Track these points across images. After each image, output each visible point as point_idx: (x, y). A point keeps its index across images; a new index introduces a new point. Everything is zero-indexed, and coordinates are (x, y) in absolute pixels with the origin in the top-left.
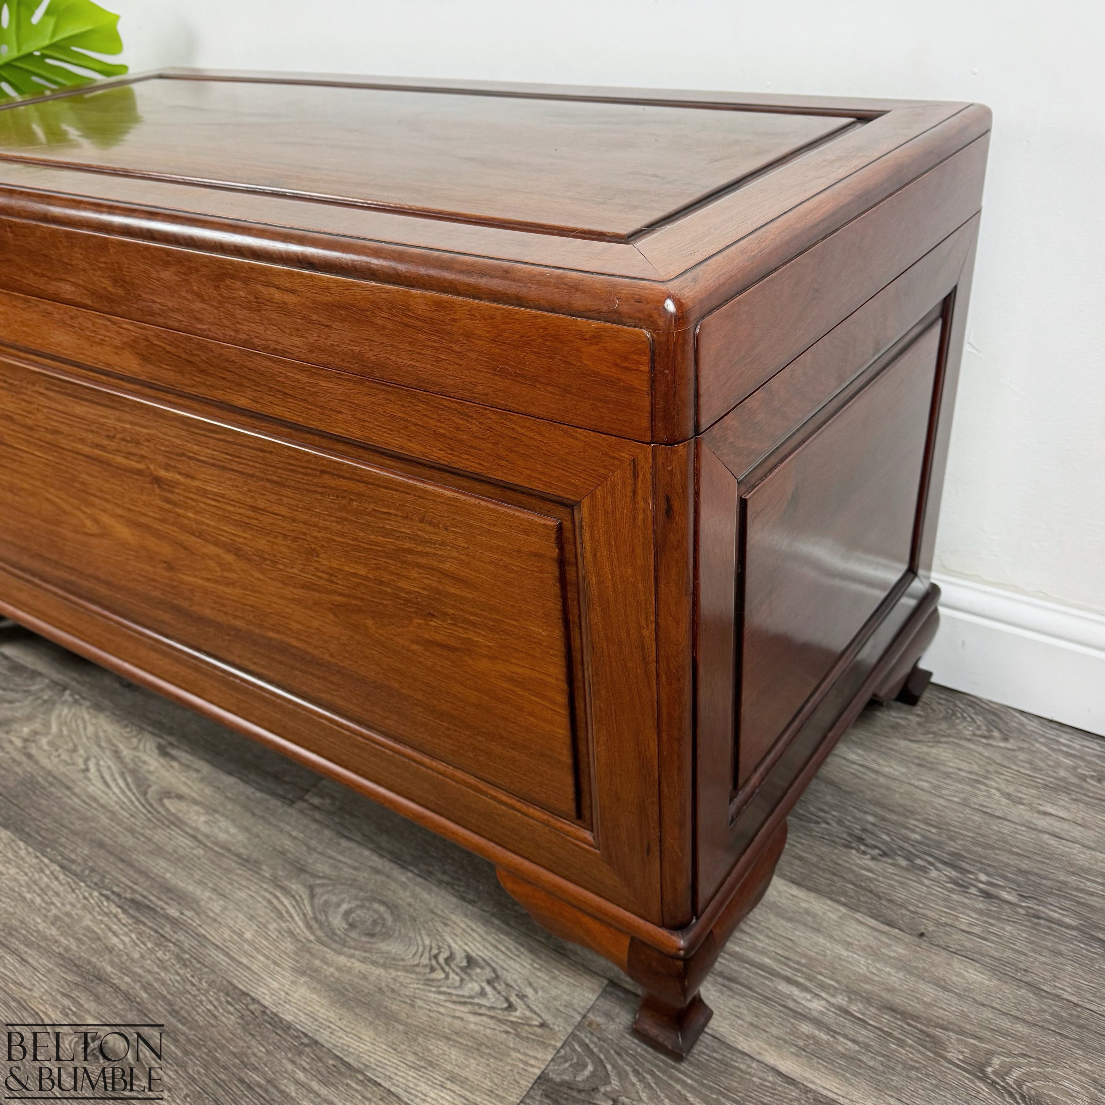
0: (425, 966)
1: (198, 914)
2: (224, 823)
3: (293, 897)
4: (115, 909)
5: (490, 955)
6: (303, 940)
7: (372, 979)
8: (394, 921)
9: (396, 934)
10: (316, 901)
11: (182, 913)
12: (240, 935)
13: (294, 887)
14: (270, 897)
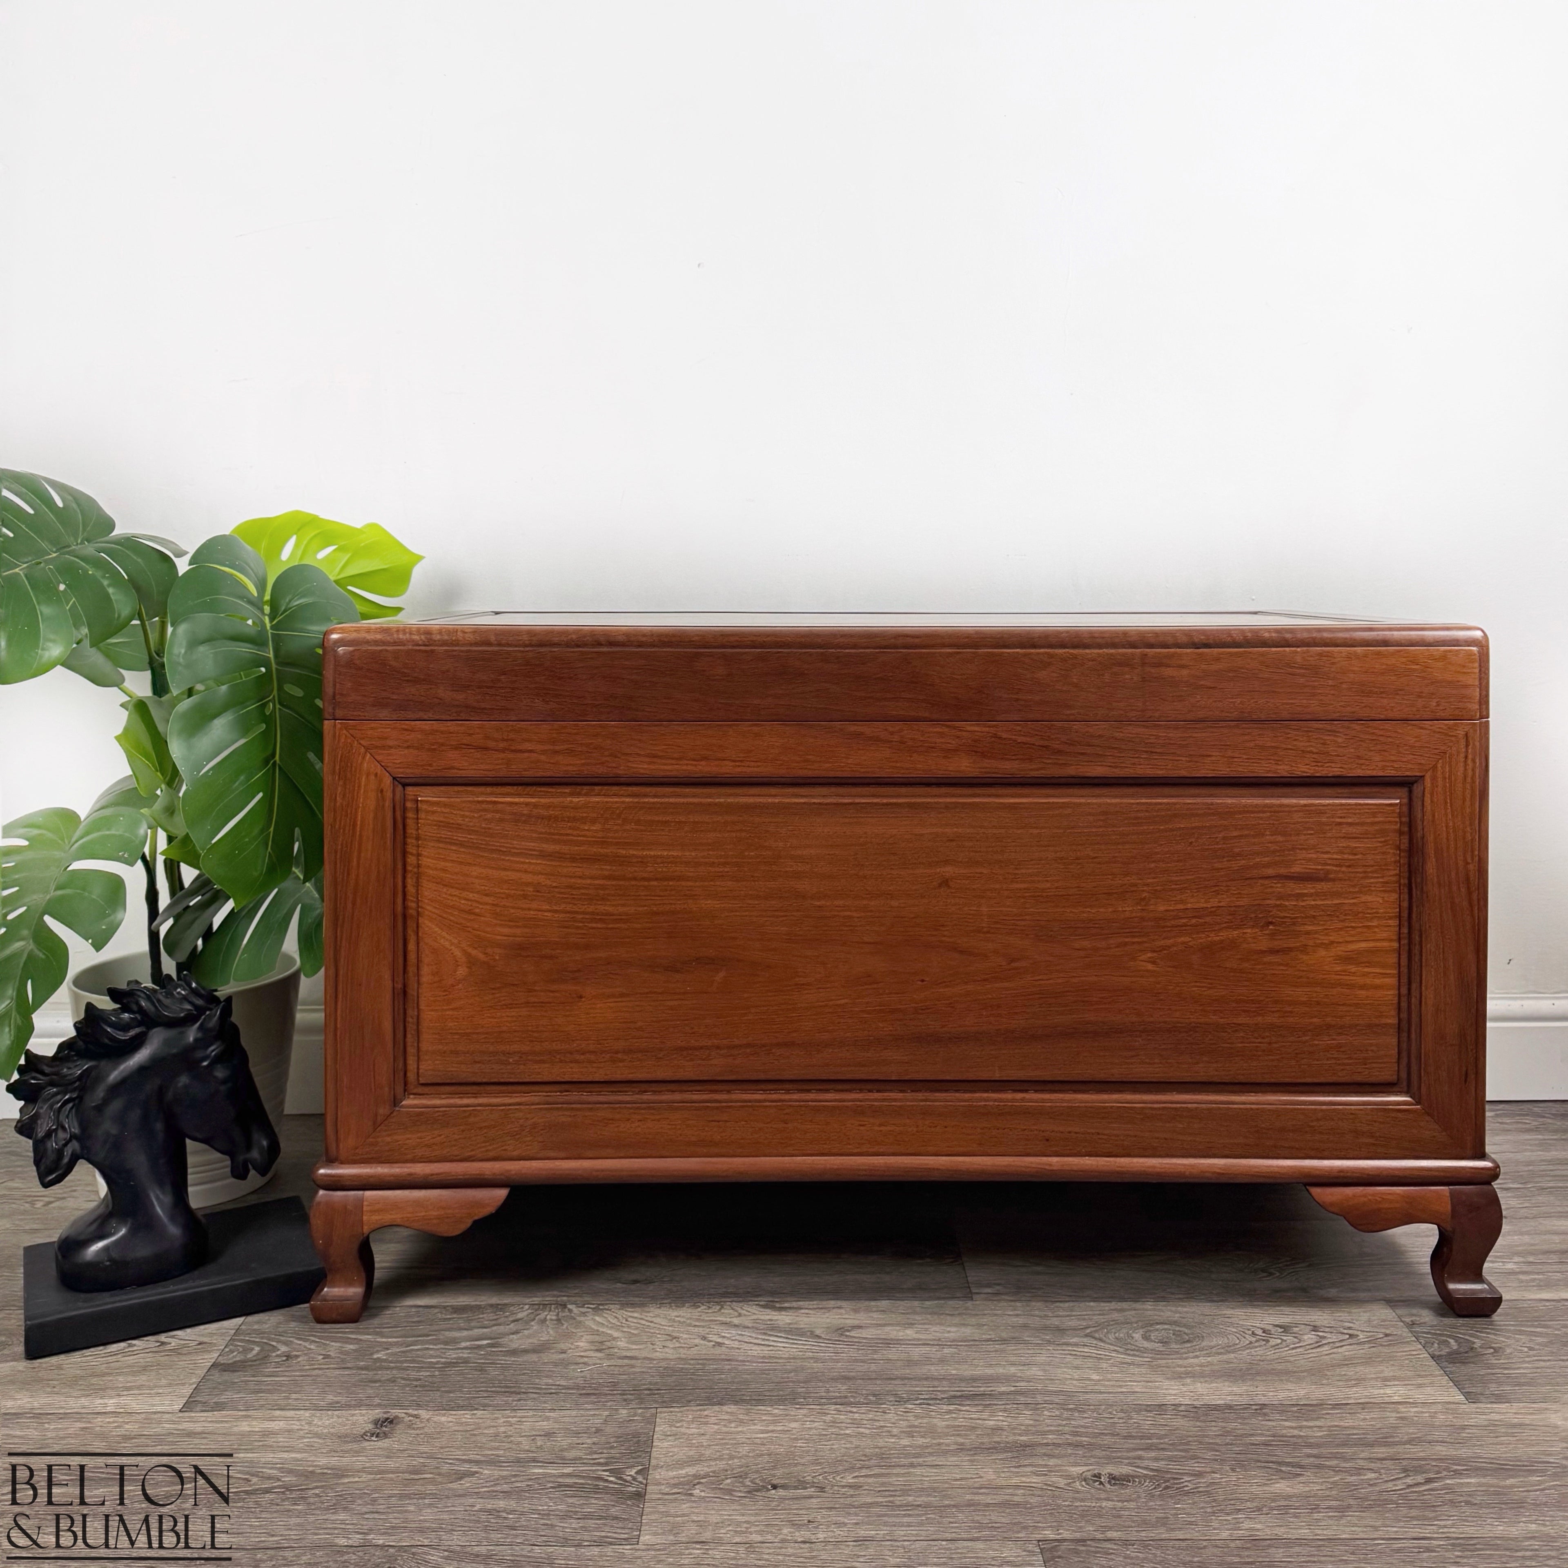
0: (1257, 1341)
1: (1029, 1382)
2: (936, 1328)
3: (1085, 1345)
4: (952, 1407)
5: (1288, 1319)
6: (1143, 1363)
7: (1234, 1361)
8: (1189, 1328)
9: (1206, 1335)
10: (1108, 1341)
11: (1015, 1386)
12: (1087, 1379)
13: (1074, 1340)
14: (1068, 1352)
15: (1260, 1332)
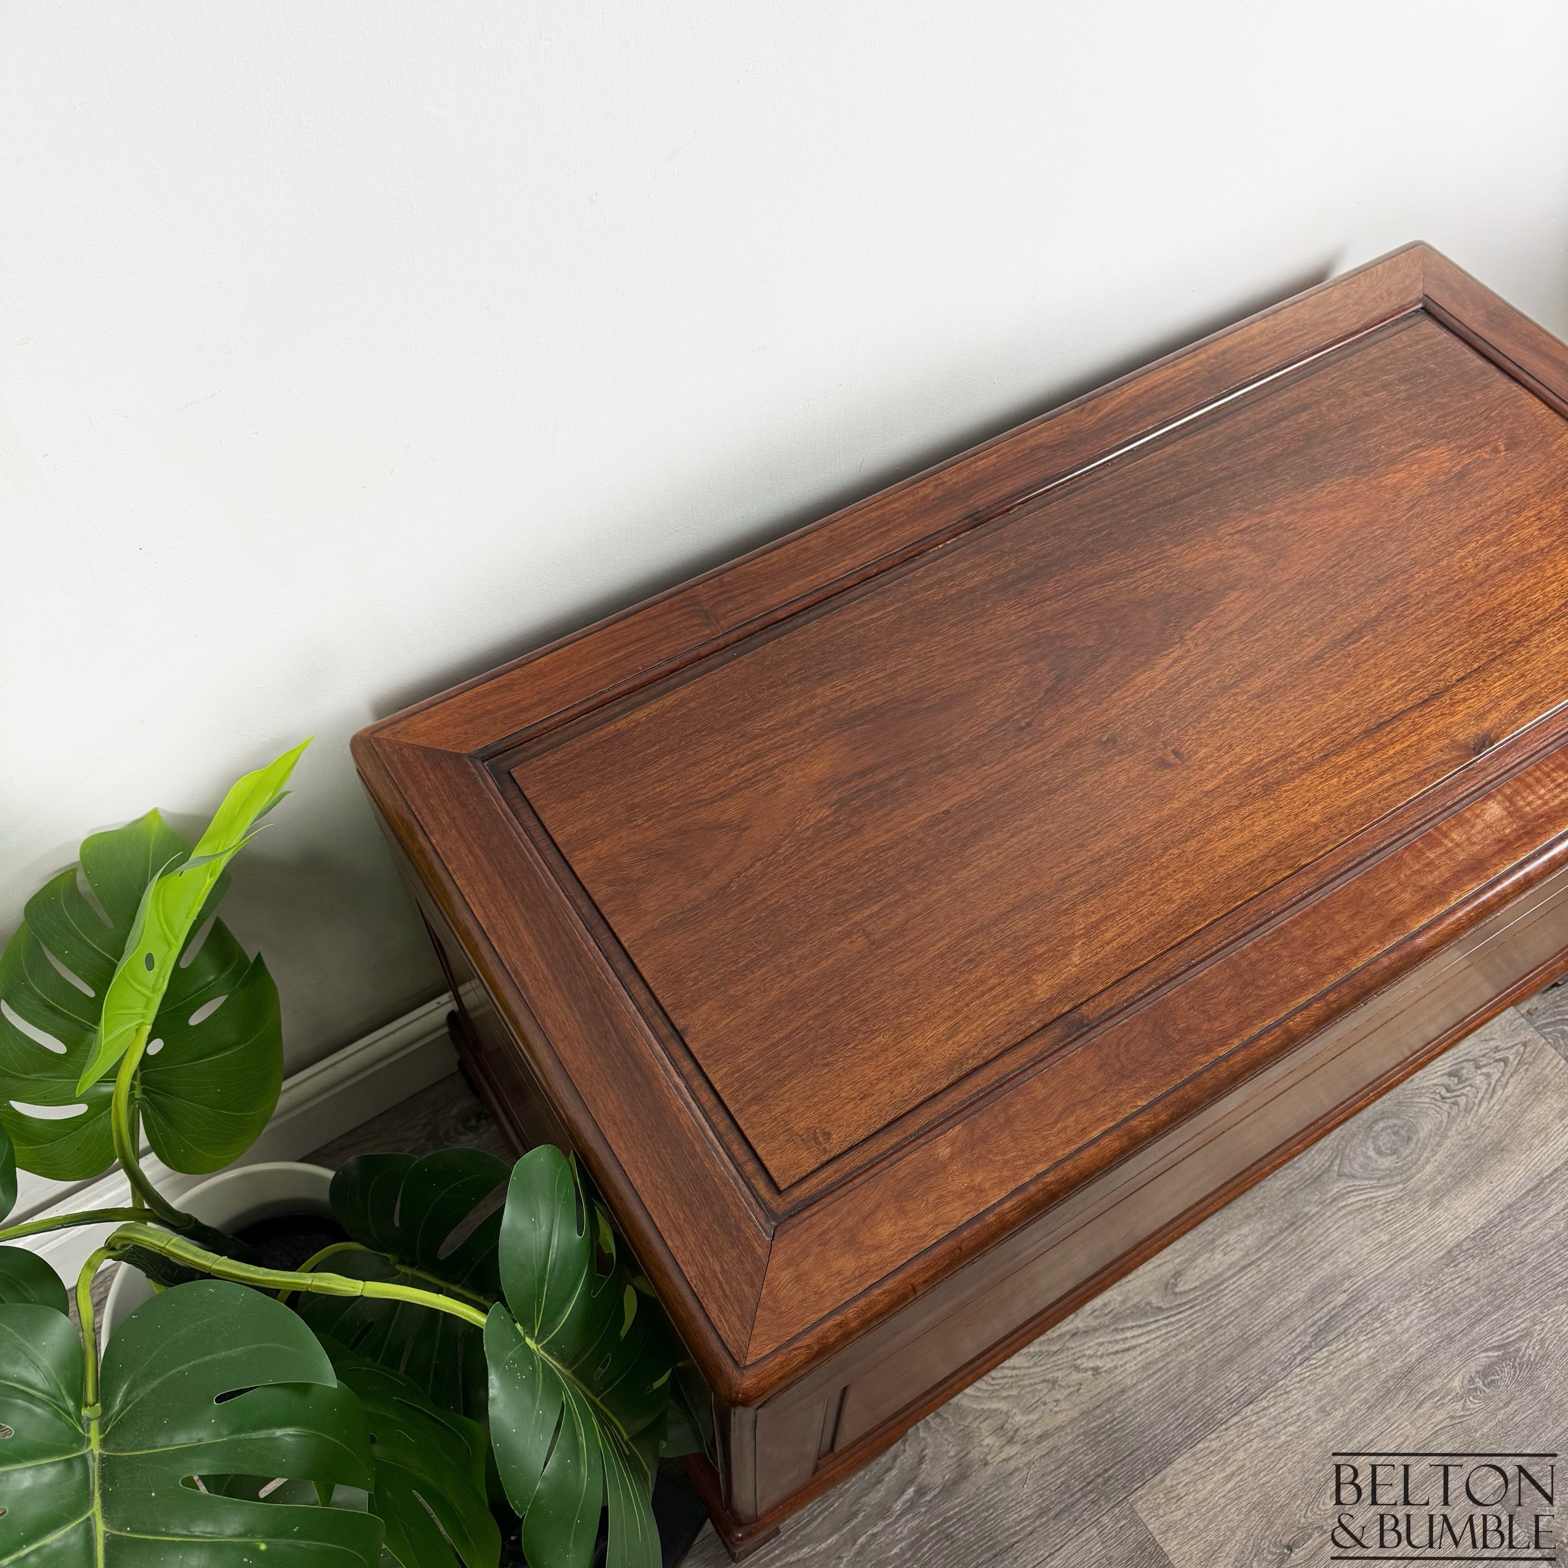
0: (1451, 1108)
1: (1350, 1277)
2: (1233, 1237)
3: (1348, 1192)
4: (1325, 1352)
5: (1451, 1059)
6: (1401, 1194)
7: (1455, 1150)
8: (1398, 1117)
9: (1414, 1121)
10: (1358, 1175)
11: (1345, 1291)
12: (1381, 1245)
13: (1335, 1191)
14: (1343, 1212)
15: (1443, 1092)
